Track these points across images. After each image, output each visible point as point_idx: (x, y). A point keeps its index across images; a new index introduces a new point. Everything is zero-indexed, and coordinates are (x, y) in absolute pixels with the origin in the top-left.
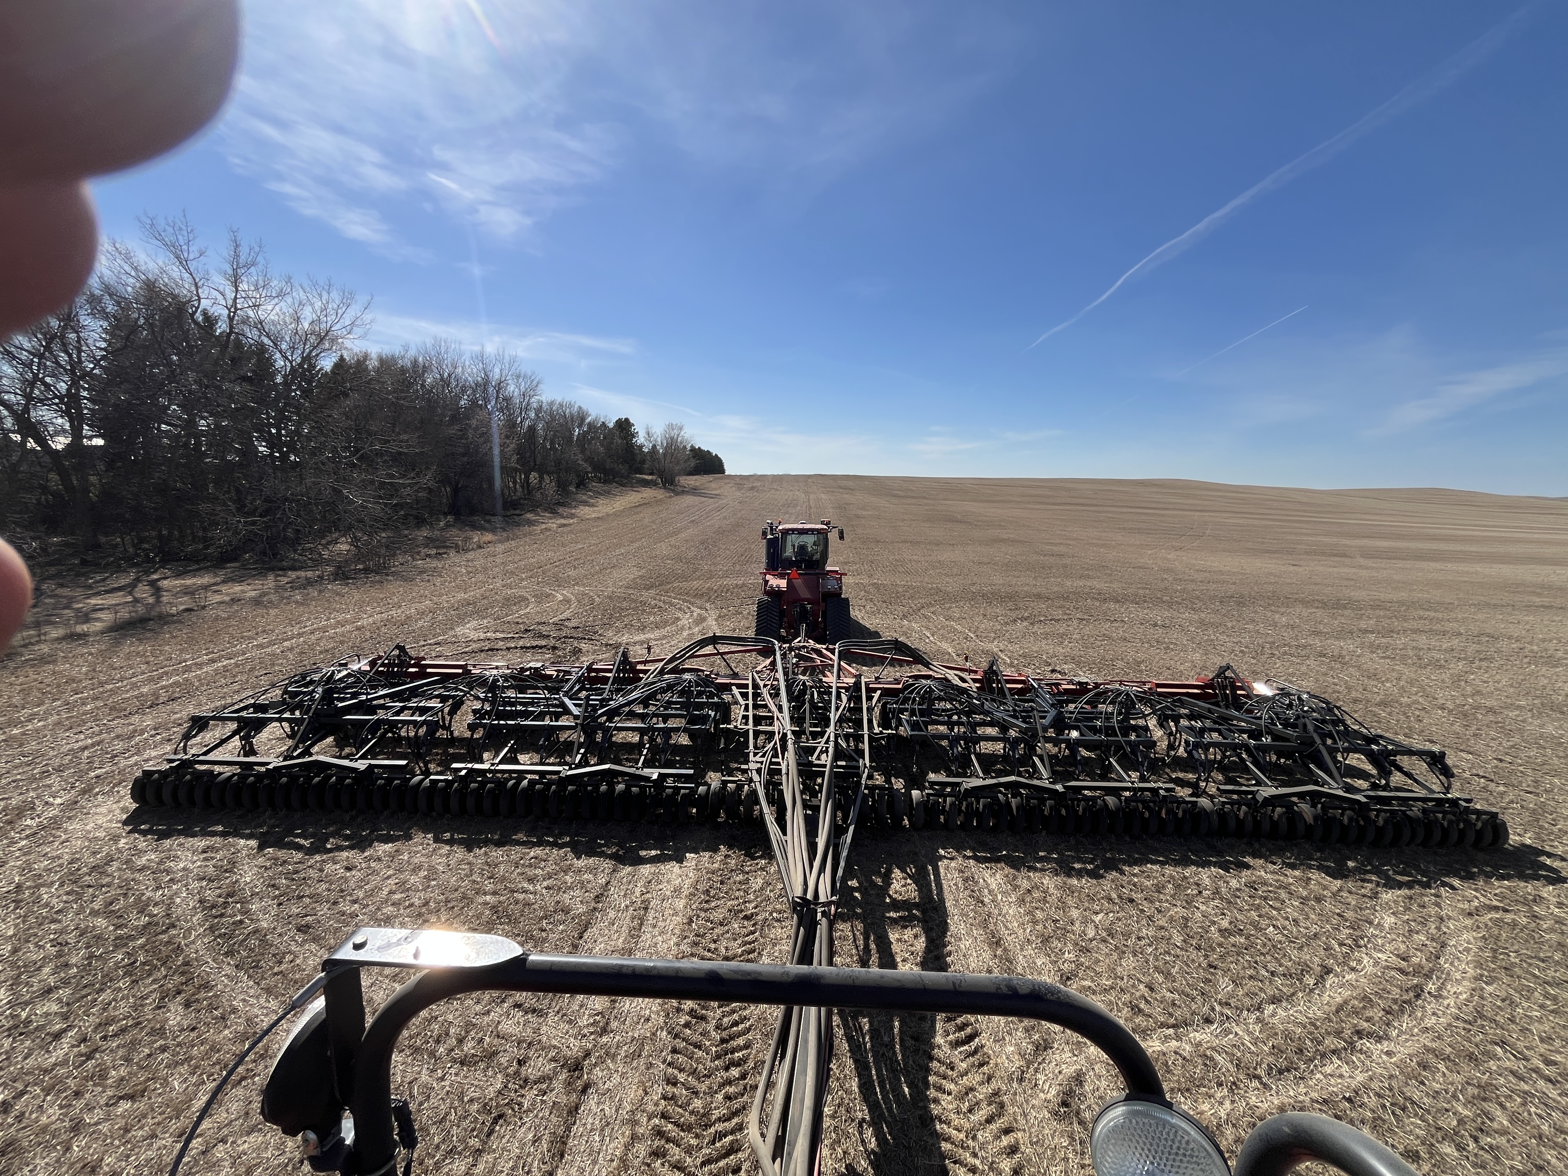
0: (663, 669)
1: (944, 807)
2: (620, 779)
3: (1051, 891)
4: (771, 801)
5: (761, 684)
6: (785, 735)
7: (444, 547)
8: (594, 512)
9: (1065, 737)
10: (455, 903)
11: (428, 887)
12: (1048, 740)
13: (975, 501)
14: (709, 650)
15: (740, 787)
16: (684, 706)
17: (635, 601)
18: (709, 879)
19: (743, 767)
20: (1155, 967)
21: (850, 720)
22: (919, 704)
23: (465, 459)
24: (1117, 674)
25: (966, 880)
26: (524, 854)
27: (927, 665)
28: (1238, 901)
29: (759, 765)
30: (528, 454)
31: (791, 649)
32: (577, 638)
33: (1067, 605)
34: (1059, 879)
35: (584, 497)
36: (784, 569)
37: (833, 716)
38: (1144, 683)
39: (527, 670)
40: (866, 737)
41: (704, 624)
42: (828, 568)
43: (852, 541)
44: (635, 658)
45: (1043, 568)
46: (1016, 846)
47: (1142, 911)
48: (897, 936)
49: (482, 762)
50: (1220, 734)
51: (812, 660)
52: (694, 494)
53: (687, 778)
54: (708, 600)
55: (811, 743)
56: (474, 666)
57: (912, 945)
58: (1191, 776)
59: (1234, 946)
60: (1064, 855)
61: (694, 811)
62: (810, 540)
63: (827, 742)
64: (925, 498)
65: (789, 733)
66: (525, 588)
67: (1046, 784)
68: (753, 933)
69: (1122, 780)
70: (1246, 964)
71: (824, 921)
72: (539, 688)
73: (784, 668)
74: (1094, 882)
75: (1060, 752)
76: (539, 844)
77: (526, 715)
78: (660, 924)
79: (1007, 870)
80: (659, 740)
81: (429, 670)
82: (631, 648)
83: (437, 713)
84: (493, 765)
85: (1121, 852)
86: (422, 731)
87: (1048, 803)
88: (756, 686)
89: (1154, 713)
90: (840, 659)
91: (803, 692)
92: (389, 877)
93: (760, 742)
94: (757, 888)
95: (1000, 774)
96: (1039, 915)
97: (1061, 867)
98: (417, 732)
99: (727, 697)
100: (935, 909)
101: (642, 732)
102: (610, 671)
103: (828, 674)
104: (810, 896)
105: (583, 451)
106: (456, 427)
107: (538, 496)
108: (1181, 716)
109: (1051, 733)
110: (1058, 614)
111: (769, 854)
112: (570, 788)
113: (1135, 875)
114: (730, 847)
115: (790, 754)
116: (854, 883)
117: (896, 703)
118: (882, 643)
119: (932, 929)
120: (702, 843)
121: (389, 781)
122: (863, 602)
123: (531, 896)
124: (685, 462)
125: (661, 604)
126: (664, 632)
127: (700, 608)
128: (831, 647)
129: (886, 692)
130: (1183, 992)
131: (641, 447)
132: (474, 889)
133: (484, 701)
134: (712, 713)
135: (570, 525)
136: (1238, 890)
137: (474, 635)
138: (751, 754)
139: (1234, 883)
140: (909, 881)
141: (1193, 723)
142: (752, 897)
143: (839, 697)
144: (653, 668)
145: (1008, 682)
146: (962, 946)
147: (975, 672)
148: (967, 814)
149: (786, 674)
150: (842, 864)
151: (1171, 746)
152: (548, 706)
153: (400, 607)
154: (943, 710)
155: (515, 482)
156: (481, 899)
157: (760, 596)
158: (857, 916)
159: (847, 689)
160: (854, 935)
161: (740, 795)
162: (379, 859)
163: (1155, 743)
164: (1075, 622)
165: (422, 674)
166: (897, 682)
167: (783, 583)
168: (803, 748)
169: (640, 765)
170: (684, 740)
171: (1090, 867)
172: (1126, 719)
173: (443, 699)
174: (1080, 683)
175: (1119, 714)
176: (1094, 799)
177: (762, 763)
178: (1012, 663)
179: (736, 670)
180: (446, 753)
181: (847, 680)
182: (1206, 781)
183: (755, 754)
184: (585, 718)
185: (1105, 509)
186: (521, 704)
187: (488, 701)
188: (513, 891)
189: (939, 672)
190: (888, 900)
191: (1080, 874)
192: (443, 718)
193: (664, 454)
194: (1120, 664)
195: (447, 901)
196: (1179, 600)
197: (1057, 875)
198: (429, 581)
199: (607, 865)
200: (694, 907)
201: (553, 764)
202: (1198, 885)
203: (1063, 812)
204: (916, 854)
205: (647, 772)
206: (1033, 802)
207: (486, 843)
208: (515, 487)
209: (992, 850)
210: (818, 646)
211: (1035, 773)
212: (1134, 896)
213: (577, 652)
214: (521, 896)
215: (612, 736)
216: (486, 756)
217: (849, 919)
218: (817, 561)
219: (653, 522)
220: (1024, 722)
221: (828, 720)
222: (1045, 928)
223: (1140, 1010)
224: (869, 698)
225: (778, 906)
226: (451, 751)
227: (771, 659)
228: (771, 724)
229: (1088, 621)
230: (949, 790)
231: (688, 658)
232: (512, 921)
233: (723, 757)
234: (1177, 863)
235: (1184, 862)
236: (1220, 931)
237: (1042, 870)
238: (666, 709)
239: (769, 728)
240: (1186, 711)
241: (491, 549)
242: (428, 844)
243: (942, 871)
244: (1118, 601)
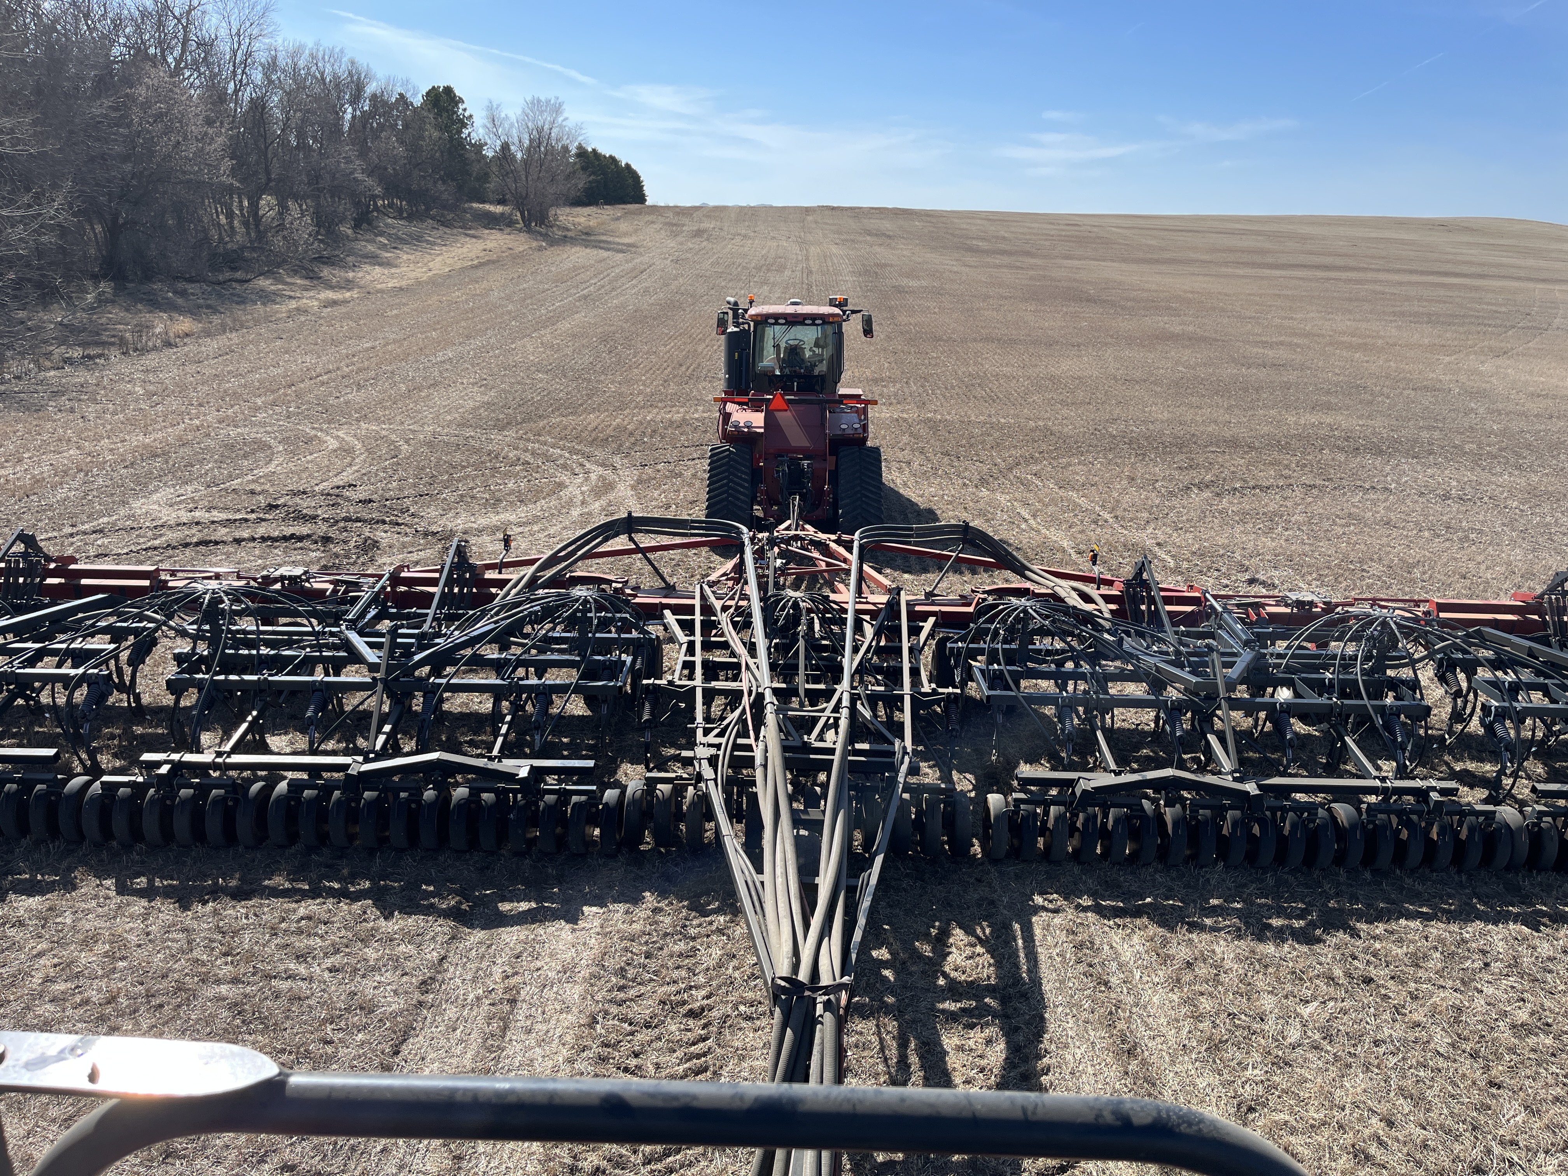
0: (533, 580)
1: (1044, 823)
2: (459, 778)
3: (1228, 964)
4: (734, 815)
5: (718, 605)
6: (760, 697)
7: (97, 344)
8: (392, 276)
9: (1267, 699)
10: (164, 999)
11: (114, 970)
12: (1235, 705)
13: (1124, 260)
14: (620, 542)
15: (679, 790)
16: (575, 645)
17: (477, 451)
18: (626, 949)
19: (685, 753)
20: (1401, 1089)
21: (879, 670)
22: (1005, 641)
23: (128, 167)
24: (1369, 586)
25: (1079, 946)
26: (287, 911)
27: (1021, 570)
28: (1549, 976)
29: (713, 751)
30: (253, 159)
31: (772, 542)
32: (369, 522)
33: (1286, 459)
34: (1244, 945)
35: (370, 248)
36: (761, 390)
37: (849, 663)
38: (1417, 603)
39: (276, 580)
40: (907, 700)
41: (611, 496)
42: (842, 391)
43: (889, 338)
44: (481, 557)
45: (1246, 390)
46: (1170, 889)
47: (1386, 997)
48: (956, 1041)
49: (199, 751)
50: (1547, 693)
51: (812, 561)
52: (587, 244)
53: (583, 775)
54: (618, 451)
55: (808, 711)
56: (173, 573)
57: (981, 1057)
58: (1489, 769)
59: (1533, 1050)
60: (1252, 904)
61: (597, 832)
62: (807, 336)
63: (836, 709)
64: (1028, 254)
65: (768, 694)
66: (263, 424)
67: (1227, 782)
68: (704, 1039)
69: (1363, 774)
70: (1551, 1080)
71: (828, 1018)
72: (299, 614)
73: (759, 577)
74: (1305, 949)
75: (1256, 726)
76: (315, 893)
77: (278, 664)
78: (538, 1027)
79: (1153, 929)
80: (529, 708)
81: (84, 582)
82: (473, 540)
83: (106, 662)
84: (219, 754)
85: (1353, 899)
86: (80, 695)
87: (1230, 814)
88: (707, 609)
89: (1430, 656)
90: (862, 559)
91: (794, 620)
92: (40, 955)
93: (716, 710)
94: (712, 963)
95: (1148, 764)
96: (1206, 1004)
97: (1247, 924)
98: (70, 697)
99: (654, 630)
100: (1024, 996)
101: (498, 693)
102: (434, 582)
103: (841, 586)
104: (803, 976)
105: (363, 153)
106: (107, 103)
107: (278, 243)
108: (1478, 663)
109: (1242, 692)
110: (1267, 476)
111: (733, 905)
112: (367, 794)
113: (1375, 938)
114: (663, 894)
115: (770, 731)
116: (882, 954)
117: (962, 639)
118: (941, 530)
119: (1017, 1029)
120: (611, 888)
121: (26, 785)
122: (906, 454)
123: (304, 985)
124: (568, 177)
125: (529, 457)
126: (535, 509)
127: (603, 465)
128: (845, 537)
129: (945, 620)
130: (1442, 1126)
131: (479, 147)
132: (198, 974)
133: (195, 638)
134: (628, 659)
135: (345, 302)
136: (1551, 959)
137: (169, 515)
138: (699, 732)
139: (1545, 949)
140: (979, 949)
141: (1499, 674)
142: (702, 979)
143: (858, 627)
144: (515, 577)
145: (1168, 601)
146: (1069, 1057)
147: (1110, 583)
148: (1084, 833)
149: (762, 587)
150: (862, 921)
151: (1457, 716)
152: (319, 647)
153: (20, 461)
154: (1049, 653)
155: (230, 215)
156: (210, 991)
157: (713, 439)
158: (887, 1010)
159: (874, 614)
160: (881, 1041)
161: (680, 804)
162: (21, 923)
163: (1428, 710)
164: (1298, 492)
165: (73, 590)
166: (965, 601)
167: (757, 420)
168: (793, 719)
169: (495, 752)
170: (577, 707)
171: (1298, 924)
172: (1380, 668)
173: (117, 635)
174: (1299, 604)
175: (1367, 658)
176: (1311, 808)
177: (718, 747)
178: (1178, 567)
179: (672, 581)
180: (128, 734)
181: (872, 598)
182: (1515, 775)
183: (706, 732)
184: (390, 669)
185: (1370, 275)
186: (269, 644)
187: (203, 638)
188: (268, 977)
189: (1047, 585)
190: (941, 982)
191: (1280, 936)
192: (119, 671)
193: (525, 162)
194: (1376, 569)
195: (149, 995)
196: (1494, 450)
197: (1239, 937)
198: (72, 410)
199: (441, 928)
200: (598, 997)
201: (334, 753)
202: (1484, 952)
203: (1256, 830)
204: (992, 903)
205: (508, 765)
206: (1204, 813)
207: (215, 893)
208: (231, 224)
209: (1126, 896)
210: (822, 536)
211: (1209, 763)
212: (1373, 972)
213: (370, 547)
214: (284, 985)
215: (442, 700)
216: (206, 738)
217: (872, 1014)
218: (822, 378)
219: (509, 298)
220: (1193, 673)
221: (841, 669)
222: (1215, 1026)
223: (1368, 1157)
224: (915, 631)
225: (750, 995)
226: (139, 730)
227: (736, 560)
228: (736, 678)
229: (1321, 489)
230: (1054, 792)
231: (584, 557)
232: (270, 1026)
233: (647, 737)
234: (1451, 917)
235: (1465, 915)
236: (1513, 1026)
237: (1214, 929)
238: (541, 651)
239: (733, 685)
240: (1489, 654)
241: (190, 348)
242: (107, 898)
243: (1038, 932)
244: (1381, 452)
